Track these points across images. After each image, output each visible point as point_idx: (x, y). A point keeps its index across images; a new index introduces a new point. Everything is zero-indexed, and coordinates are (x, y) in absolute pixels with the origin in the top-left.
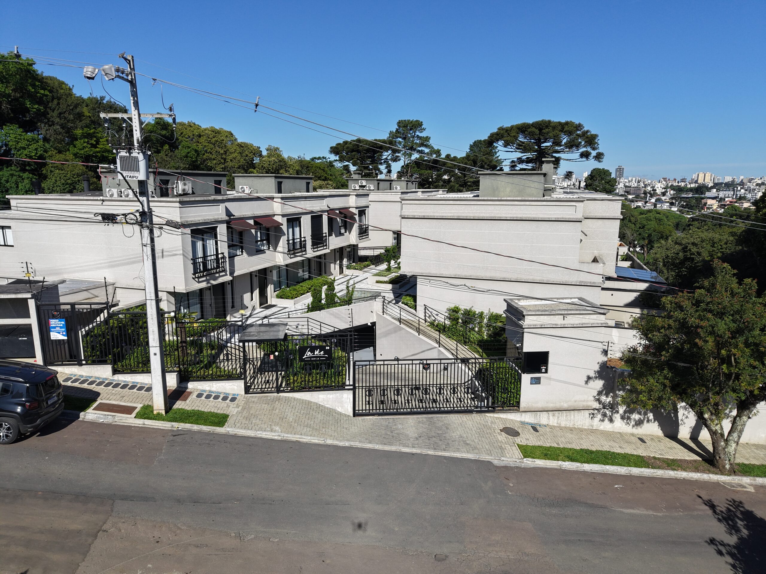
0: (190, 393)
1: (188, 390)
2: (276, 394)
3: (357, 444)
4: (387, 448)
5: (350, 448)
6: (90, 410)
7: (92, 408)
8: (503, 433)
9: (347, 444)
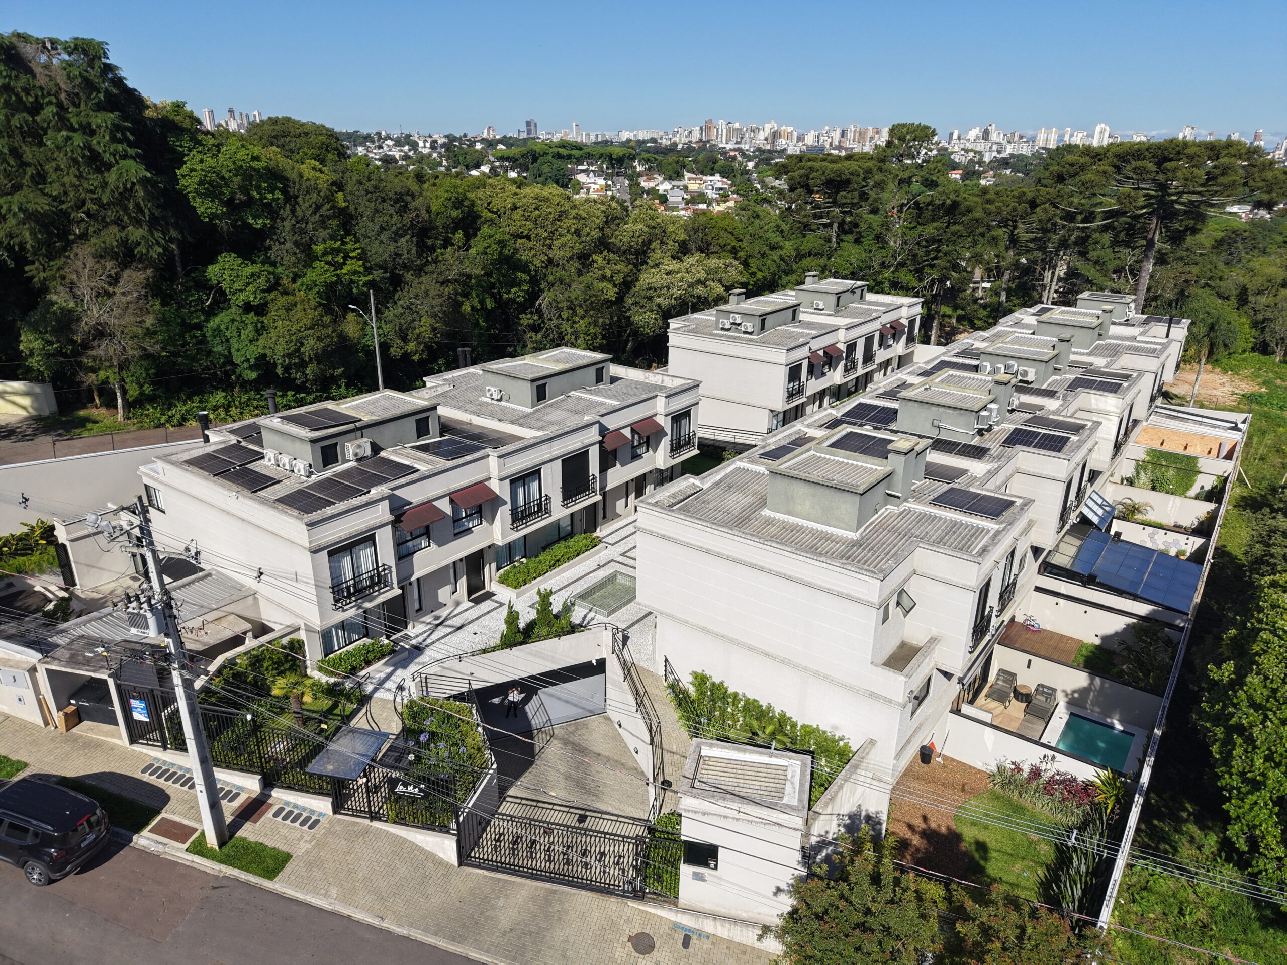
0: (271, 805)
1: (270, 801)
2: (367, 822)
3: (417, 935)
4: (452, 948)
5: (406, 939)
6: (145, 832)
7: (150, 827)
8: (630, 944)
9: (404, 932)
